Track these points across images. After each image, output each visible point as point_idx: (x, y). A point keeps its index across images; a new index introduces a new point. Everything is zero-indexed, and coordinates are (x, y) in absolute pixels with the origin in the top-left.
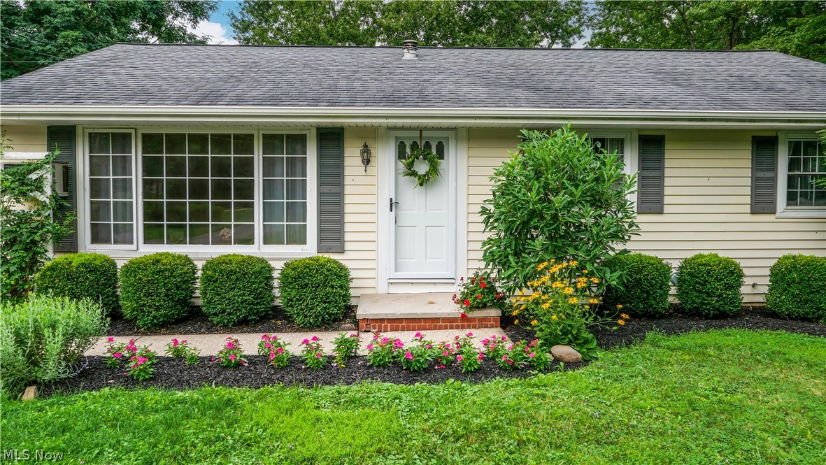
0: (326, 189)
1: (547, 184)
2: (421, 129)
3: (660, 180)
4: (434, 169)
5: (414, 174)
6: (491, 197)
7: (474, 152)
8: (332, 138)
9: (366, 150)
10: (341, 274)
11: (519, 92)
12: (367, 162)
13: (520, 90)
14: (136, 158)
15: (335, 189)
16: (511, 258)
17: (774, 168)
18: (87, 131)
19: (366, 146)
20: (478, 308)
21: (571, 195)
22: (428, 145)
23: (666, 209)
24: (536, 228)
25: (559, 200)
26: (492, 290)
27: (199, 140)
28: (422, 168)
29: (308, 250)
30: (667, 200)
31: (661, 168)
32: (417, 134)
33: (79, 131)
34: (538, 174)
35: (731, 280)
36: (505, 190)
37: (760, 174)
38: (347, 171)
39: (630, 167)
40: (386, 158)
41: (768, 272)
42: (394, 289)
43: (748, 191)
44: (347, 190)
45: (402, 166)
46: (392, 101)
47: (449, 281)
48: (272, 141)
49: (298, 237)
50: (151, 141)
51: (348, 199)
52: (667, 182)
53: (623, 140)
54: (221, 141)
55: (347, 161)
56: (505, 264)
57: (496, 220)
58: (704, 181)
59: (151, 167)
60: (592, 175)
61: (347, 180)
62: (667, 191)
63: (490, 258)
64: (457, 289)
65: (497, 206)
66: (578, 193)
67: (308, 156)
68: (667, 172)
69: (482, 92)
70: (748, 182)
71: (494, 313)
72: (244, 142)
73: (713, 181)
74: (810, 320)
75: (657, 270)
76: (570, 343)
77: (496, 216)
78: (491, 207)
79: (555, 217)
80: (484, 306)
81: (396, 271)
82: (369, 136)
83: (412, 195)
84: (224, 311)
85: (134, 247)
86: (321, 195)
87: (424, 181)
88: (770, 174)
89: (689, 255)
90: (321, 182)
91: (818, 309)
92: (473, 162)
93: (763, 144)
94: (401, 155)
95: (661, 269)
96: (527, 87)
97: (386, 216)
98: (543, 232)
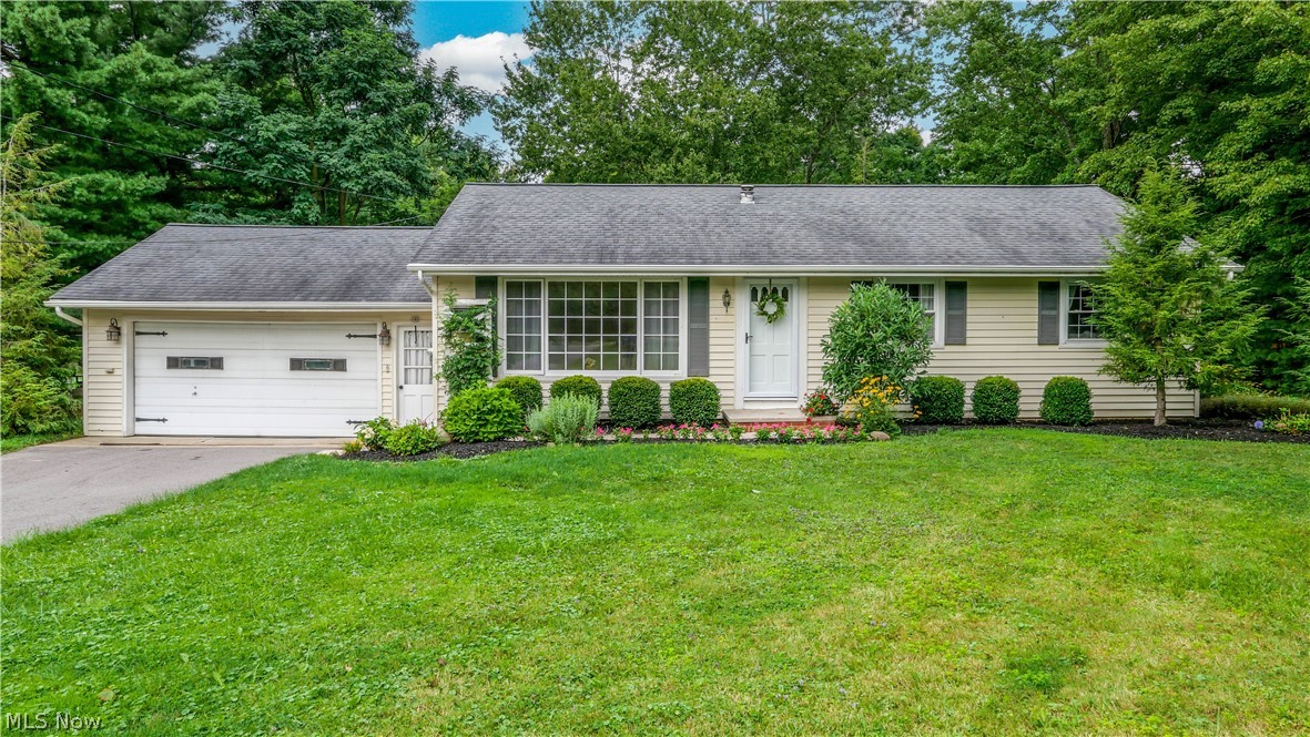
0: (695, 326)
1: (868, 325)
2: (770, 279)
3: (963, 318)
4: (781, 309)
5: (765, 313)
6: (829, 333)
7: (812, 296)
8: (699, 285)
9: (727, 294)
10: (712, 392)
11: (850, 247)
12: (727, 304)
13: (849, 244)
14: (544, 300)
15: (701, 326)
16: (843, 376)
17: (1056, 308)
18: (506, 280)
19: (727, 292)
20: (818, 415)
21: (885, 332)
22: (775, 291)
23: (968, 341)
24: (861, 356)
25: (877, 336)
26: (828, 401)
27: (593, 287)
28: (771, 308)
29: (681, 374)
30: (969, 334)
31: (963, 308)
32: (767, 282)
33: (499, 280)
34: (863, 317)
35: (1008, 395)
36: (839, 327)
37: (1045, 313)
38: (712, 311)
39: (939, 307)
40: (742, 302)
41: (1042, 392)
42: (748, 406)
43: (1036, 326)
44: (712, 326)
45: (755, 307)
46: (751, 258)
47: (794, 399)
48: (651, 287)
49: (672, 364)
50: (555, 287)
51: (712, 334)
52: (969, 319)
53: (933, 286)
54: (611, 287)
55: (712, 304)
56: (839, 381)
57: (832, 350)
58: (1000, 319)
59: (556, 308)
60: (901, 318)
61: (712, 319)
62: (969, 326)
63: (828, 378)
64: (803, 402)
65: (833, 339)
66: (889, 331)
67: (680, 299)
68: (969, 311)
69: (817, 246)
70: (1036, 319)
71: (831, 418)
72: (629, 288)
73: (1007, 319)
74: (1067, 425)
75: (953, 387)
76: (883, 430)
77: (833, 347)
78: (829, 340)
79: (874, 347)
80: (823, 414)
81: (750, 391)
82: (729, 284)
83: (764, 332)
84: (631, 417)
85: (541, 372)
86: (691, 331)
87: (772, 319)
88: (1053, 313)
89: (981, 378)
90: (691, 321)
91: (1072, 416)
92: (812, 303)
93: (1049, 288)
94: (754, 298)
95: (959, 388)
96: (856, 239)
97: (742, 348)
98: (866, 359)
